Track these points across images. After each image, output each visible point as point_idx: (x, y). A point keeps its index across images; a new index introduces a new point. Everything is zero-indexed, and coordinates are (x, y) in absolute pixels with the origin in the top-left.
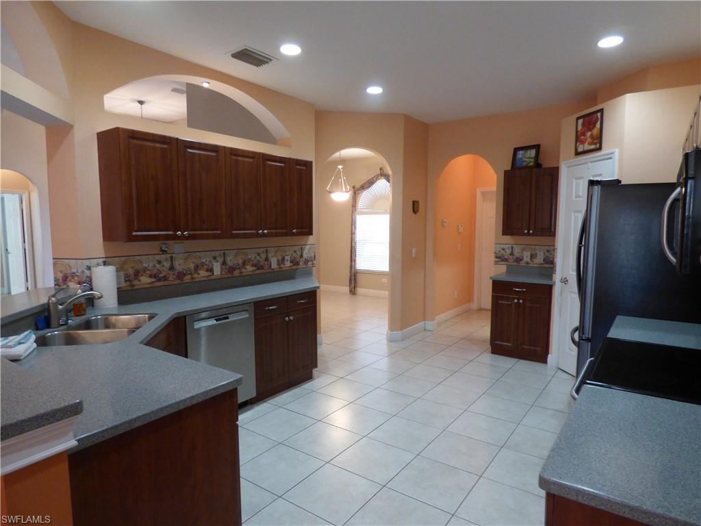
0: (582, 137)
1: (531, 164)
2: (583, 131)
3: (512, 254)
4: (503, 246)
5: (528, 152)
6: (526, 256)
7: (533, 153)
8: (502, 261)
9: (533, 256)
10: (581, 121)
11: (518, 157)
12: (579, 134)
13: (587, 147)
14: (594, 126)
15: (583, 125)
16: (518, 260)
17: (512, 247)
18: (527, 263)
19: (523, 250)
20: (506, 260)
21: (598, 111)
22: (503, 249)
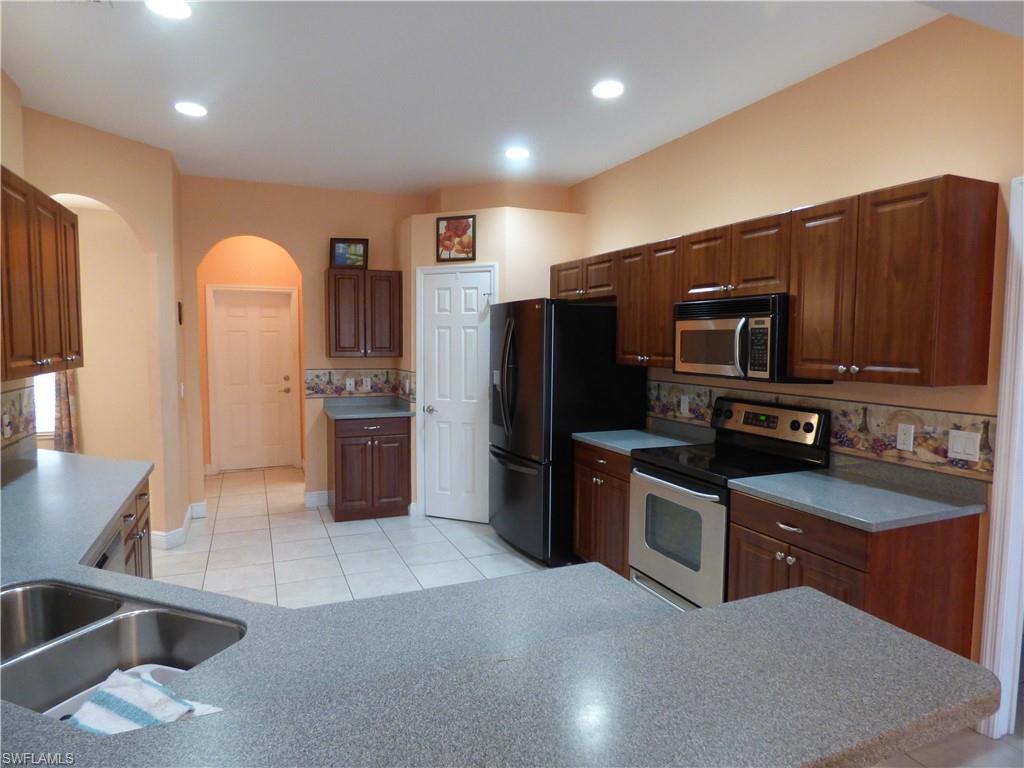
0: (447, 242)
1: (359, 263)
2: (448, 234)
3: (330, 382)
4: (316, 372)
5: (353, 247)
6: (350, 383)
7: (360, 249)
8: (316, 392)
9: (358, 384)
10: (443, 224)
11: (337, 251)
12: (441, 238)
13: (454, 254)
14: (464, 232)
15: (448, 228)
16: (339, 390)
17: (330, 373)
18: (351, 393)
19: (344, 377)
20: (322, 391)
21: (470, 217)
22: (318, 377)
